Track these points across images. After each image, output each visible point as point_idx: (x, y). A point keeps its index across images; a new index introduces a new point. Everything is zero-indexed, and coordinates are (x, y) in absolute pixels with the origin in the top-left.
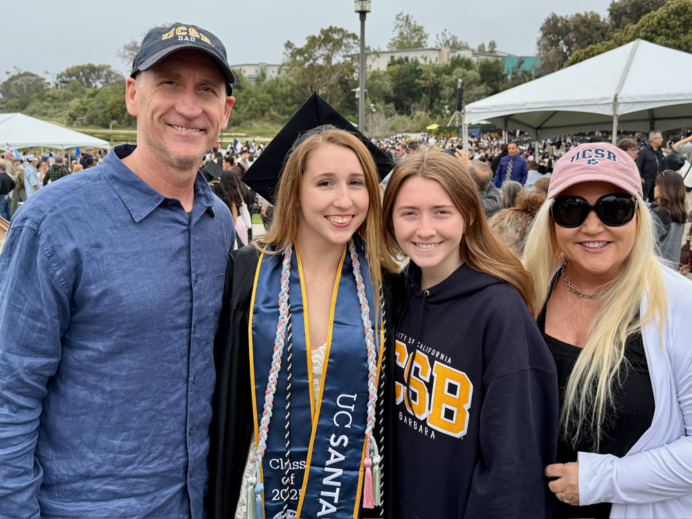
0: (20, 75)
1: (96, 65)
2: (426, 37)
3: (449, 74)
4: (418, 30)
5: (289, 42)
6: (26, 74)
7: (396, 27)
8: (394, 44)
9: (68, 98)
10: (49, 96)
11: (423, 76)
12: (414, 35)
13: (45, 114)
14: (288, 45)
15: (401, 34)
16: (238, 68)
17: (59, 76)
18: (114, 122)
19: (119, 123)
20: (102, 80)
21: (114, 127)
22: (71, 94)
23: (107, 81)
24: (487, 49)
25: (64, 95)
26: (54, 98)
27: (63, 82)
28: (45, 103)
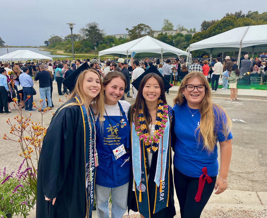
0: (54, 37)
1: (76, 34)
2: (173, 26)
3: (176, 38)
4: (171, 24)
5: (127, 28)
6: (57, 37)
7: (164, 24)
8: (164, 28)
9: (67, 44)
10: (62, 44)
11: (167, 39)
12: (169, 26)
13: (60, 49)
14: (127, 29)
15: (165, 25)
16: (114, 36)
17: (65, 38)
18: (77, 52)
19: (78, 52)
20: (78, 39)
21: (76, 53)
22: (68, 43)
23: (80, 39)
24: (193, 31)
25: (66, 43)
26: (63, 44)
27: (66, 39)
28: (60, 46)
